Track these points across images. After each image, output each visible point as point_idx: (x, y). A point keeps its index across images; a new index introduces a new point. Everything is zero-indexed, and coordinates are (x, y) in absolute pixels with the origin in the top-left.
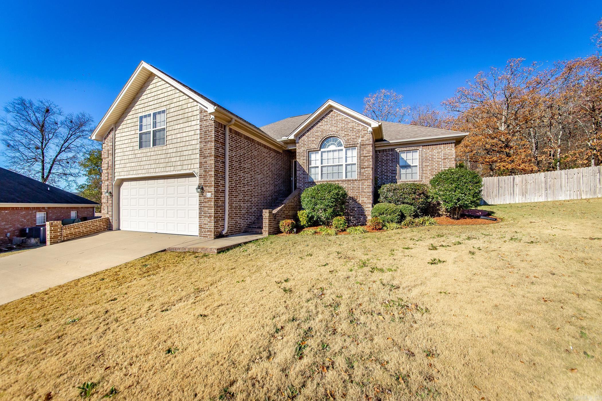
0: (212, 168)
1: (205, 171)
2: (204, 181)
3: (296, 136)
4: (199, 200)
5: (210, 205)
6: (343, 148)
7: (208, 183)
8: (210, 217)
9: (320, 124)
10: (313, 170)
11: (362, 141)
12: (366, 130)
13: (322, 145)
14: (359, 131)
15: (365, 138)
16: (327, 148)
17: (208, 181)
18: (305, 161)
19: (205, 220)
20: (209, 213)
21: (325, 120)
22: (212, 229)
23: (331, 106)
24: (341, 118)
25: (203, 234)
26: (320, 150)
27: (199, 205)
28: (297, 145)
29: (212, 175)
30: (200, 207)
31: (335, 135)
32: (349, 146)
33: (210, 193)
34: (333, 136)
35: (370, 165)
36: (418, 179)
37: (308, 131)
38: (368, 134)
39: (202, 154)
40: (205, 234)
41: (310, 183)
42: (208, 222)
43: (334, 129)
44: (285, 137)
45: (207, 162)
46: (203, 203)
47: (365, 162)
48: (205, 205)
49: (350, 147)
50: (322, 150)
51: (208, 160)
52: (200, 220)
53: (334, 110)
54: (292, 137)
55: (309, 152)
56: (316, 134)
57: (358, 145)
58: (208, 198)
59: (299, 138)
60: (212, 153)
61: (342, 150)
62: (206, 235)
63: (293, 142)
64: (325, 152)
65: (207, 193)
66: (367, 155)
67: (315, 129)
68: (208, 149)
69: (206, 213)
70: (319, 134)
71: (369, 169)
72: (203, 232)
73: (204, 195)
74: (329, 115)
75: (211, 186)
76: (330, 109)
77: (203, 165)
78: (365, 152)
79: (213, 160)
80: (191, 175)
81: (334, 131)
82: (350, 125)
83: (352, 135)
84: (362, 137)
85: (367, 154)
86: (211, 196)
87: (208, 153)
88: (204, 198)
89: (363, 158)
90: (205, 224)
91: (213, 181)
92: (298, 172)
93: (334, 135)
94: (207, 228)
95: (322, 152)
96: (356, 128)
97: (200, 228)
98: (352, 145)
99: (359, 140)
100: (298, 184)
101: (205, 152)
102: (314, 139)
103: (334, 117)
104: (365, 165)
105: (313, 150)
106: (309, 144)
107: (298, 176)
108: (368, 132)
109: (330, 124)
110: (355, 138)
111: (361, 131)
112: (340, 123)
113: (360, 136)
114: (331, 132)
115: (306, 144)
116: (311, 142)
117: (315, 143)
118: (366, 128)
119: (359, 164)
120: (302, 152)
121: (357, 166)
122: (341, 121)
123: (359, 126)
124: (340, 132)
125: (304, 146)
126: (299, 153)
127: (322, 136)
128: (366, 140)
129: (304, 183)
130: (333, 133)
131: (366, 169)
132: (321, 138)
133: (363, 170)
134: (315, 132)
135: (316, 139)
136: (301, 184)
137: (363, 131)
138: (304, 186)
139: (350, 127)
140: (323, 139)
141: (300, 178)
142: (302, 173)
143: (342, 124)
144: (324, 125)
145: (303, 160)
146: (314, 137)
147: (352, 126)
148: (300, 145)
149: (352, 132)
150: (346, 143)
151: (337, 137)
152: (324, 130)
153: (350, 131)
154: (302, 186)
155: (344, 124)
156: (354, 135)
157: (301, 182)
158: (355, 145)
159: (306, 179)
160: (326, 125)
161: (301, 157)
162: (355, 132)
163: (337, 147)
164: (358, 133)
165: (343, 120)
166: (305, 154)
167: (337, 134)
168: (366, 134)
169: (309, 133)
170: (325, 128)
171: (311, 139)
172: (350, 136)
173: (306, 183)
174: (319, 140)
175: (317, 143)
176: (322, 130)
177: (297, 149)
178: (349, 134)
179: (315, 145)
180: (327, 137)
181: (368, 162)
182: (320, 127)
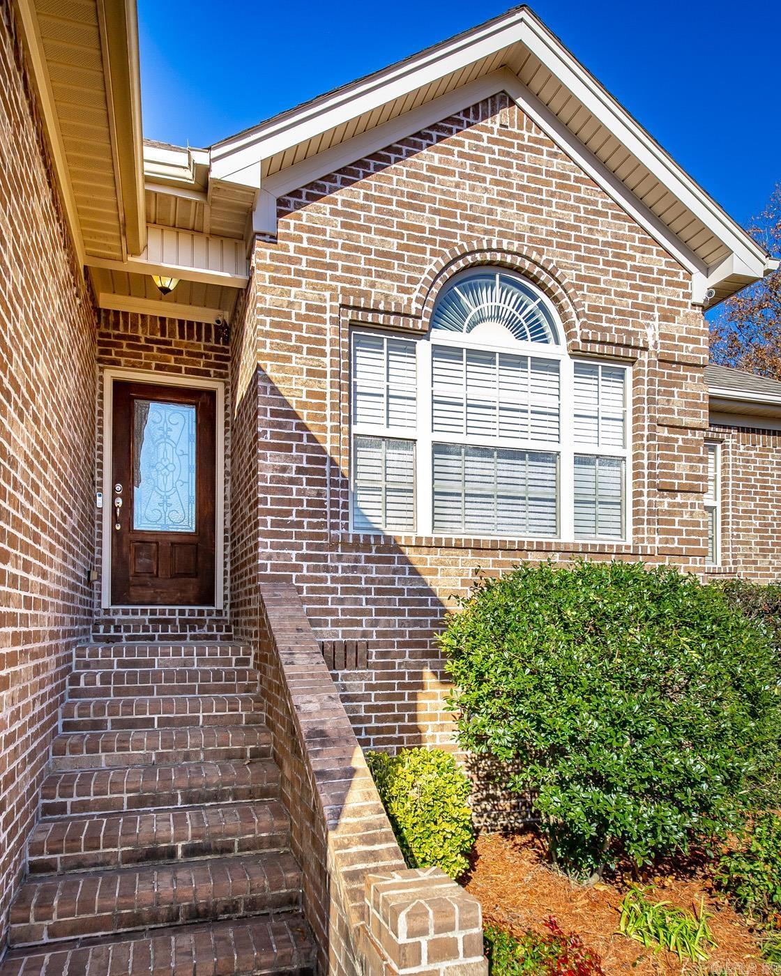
3: (265, 176)
6: (557, 350)
9: (428, 157)
10: (370, 459)
11: (662, 336)
12: (680, 285)
14: (647, 278)
15: (677, 328)
16: (470, 329)
18: (325, 386)
21: (464, 141)
23: (508, 67)
24: (557, 165)
26: (424, 334)
28: (263, 253)
31: (525, 265)
32: (597, 348)
35: (699, 479)
36: (719, 564)
37: (349, 174)
38: (689, 310)
41: (367, 547)
43: (519, 221)
44: (181, 159)
49: (601, 357)
50: (441, 336)
53: (520, 101)
55: (353, 325)
56: (409, 217)
57: (644, 357)
59: (280, 202)
61: (555, 365)
63: (239, 219)
64: (454, 352)
66: (687, 421)
67: (397, 176)
70: (427, 221)
71: (691, 498)
74: (488, 123)
76: (499, 86)
78: (677, 403)
81: (520, 238)
82: (606, 230)
83: (614, 290)
84: (664, 318)
85: (686, 413)
89: (665, 432)
92: (269, 463)
93: (518, 261)
95: (437, 351)
96: (632, 258)
98: (613, 350)
99: (650, 331)
100: (266, 548)
102: (393, 245)
103: (521, 147)
104: (677, 476)
105: (381, 319)
106: (357, 271)
107: (267, 490)
108: (688, 296)
109: (497, 183)
110: (632, 314)
111: (659, 281)
112: (553, 194)
113: (651, 308)
114: (501, 234)
115: (333, 267)
116: (369, 261)
117: (399, 278)
118: (682, 272)
119: (645, 462)
120: (307, 318)
121: (636, 476)
122: (559, 186)
123: (650, 251)
124: (553, 256)
125: (321, 276)
126: (279, 313)
127: (443, 244)
128: (682, 339)
129: (319, 547)
130: (516, 243)
131: (679, 498)
132: (443, 255)
133: (665, 502)
134: (400, 204)
135: (407, 248)
136: (292, 547)
137: (669, 283)
138: (316, 569)
139: (606, 244)
140: (454, 268)
141: (291, 502)
142: (300, 470)
143: (565, 207)
144: (462, 175)
145: (310, 373)
146: (389, 234)
147: (615, 236)
148: (290, 260)
149: (616, 275)
150: (583, 325)
151: (535, 280)
152: (457, 205)
153: (607, 263)
154: (297, 568)
155: (573, 208)
156: (622, 295)
157: (300, 536)
158: (630, 352)
159: (335, 515)
160: (469, 177)
161: (298, 350)
162: (629, 277)
163: (522, 336)
164: (642, 288)
165: (571, 188)
166: (320, 331)
167: (534, 256)
168: (680, 304)
169: (351, 194)
170: (464, 196)
171: (371, 240)
172: (603, 291)
173: (333, 547)
174: (423, 261)
175: (412, 280)
176: (446, 203)
177: (261, 278)
178: (597, 281)
179: (402, 290)
180: (478, 257)
181: (688, 459)
182: (431, 180)
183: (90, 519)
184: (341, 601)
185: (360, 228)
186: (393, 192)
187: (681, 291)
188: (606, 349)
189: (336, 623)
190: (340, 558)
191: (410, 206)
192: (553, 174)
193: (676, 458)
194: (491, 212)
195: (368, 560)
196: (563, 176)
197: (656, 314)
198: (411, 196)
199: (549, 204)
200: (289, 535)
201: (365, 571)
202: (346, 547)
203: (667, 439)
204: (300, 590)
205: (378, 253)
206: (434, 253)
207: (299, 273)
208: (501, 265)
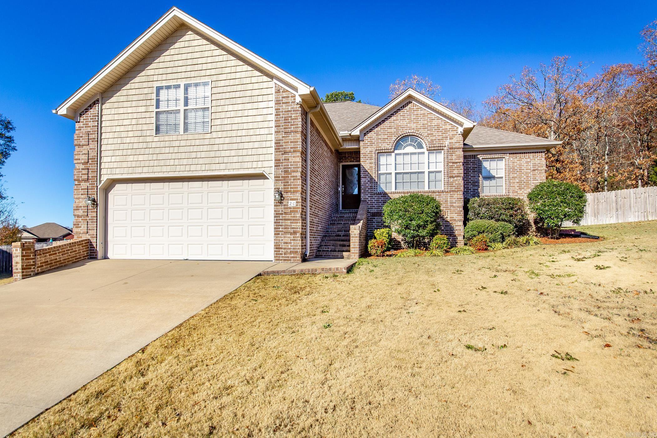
0: (298, 168)
1: (285, 172)
2: (284, 185)
3: (361, 131)
4: (275, 211)
5: (294, 217)
6: (424, 150)
7: (291, 188)
8: (295, 233)
9: (393, 118)
10: (383, 178)
11: (450, 143)
12: (455, 131)
13: (397, 146)
14: (446, 131)
15: (454, 140)
16: (403, 149)
17: (291, 185)
18: (373, 165)
19: (284, 237)
20: (293, 228)
21: (401, 113)
22: (299, 249)
23: (410, 97)
24: (422, 112)
25: (282, 257)
26: (393, 152)
27: (275, 216)
28: (361, 143)
29: (296, 176)
30: (277, 220)
31: (415, 134)
32: (432, 148)
33: (295, 201)
34: (412, 135)
35: (460, 174)
36: (504, 193)
37: (377, 126)
38: (458, 136)
39: (279, 149)
40: (285, 257)
41: (381, 194)
42: (291, 240)
43: (413, 126)
44: (347, 132)
45: (288, 160)
46: (282, 214)
47: (455, 170)
48: (284, 217)
49: (434, 150)
50: (396, 152)
51: (290, 157)
52: (276, 237)
53: (413, 102)
54: (356, 132)
55: (378, 153)
56: (389, 130)
57: (445, 148)
58: (290, 208)
59: (364, 134)
60: (297, 148)
61: (423, 153)
62: (288, 257)
63: (357, 139)
64: (400, 154)
65: (289, 201)
66: (457, 161)
67: (387, 123)
68: (291, 142)
69: (288, 228)
70: (393, 130)
71: (459, 178)
72: (282, 254)
73: (284, 203)
74: (406, 108)
75: (297, 192)
76: (410, 100)
77: (282, 163)
78: (454, 157)
79: (298, 157)
80: (261, 176)
81: (414, 129)
82: (435, 122)
83: (437, 135)
84: (450, 139)
85: (456, 159)
86: (297, 205)
87: (291, 148)
88: (284, 208)
89: (451, 164)
90: (287, 243)
91: (298, 185)
92: (363, 180)
94: (290, 249)
95: (396, 155)
96: (442, 127)
97: (276, 248)
98: (437, 148)
99: (447, 142)
101: (286, 145)
102: (386, 137)
103: (414, 111)
104: (454, 174)
105: (383, 151)
106: (379, 143)
107: (362, 185)
108: (458, 133)
109: (408, 119)
110: (442, 139)
111: (449, 131)
112: (421, 118)
113: (447, 137)
114: (409, 129)
115: (374, 143)
116: (381, 141)
117: (387, 142)
118: (455, 128)
119: (446, 171)
120: (369, 153)
121: (444, 174)
122: (423, 116)
123: (447, 125)
124: (422, 131)
125: (372, 145)
126: (364, 153)
127: (396, 134)
128: (455, 143)
129: (372, 195)
130: (412, 130)
131: (455, 179)
132: (396, 136)
133: (452, 180)
134: (387, 128)
135: (389, 136)
136: (367, 195)
137: (452, 131)
138: (371, 199)
139: (434, 126)
140: (399, 138)
141: (366, 187)
142: (368, 181)
143: (425, 120)
144: (400, 120)
145: (370, 163)
146: (385, 135)
147: (437, 123)
148: (366, 144)
149: (437, 132)
150: (429, 144)
151: (418, 137)
152: (399, 126)
153: (435, 130)
154: (368, 199)
155: (426, 120)
156: (439, 136)
157: (368, 193)
158: (441, 148)
159: (375, 189)
160: (402, 120)
161: (368, 159)
162: (441, 131)
163: (416, 149)
164: (445, 133)
165: (426, 116)
166: (372, 155)
167: (417, 132)
168: (455, 135)
169: (378, 129)
170: (401, 124)
171: (383, 137)
172: (434, 136)
173: (375, 194)
174: (392, 138)
175: (390, 142)
176: (397, 126)
177: (362, 148)
178: (433, 134)
179: (388, 145)
180: (404, 135)
181: (457, 170)
182: (394, 122)
183: (337, 192)
184: (376, 204)
185: (379, 135)
186: (386, 127)
187: (455, 132)
188: (435, 148)
189: (375, 208)
190: (376, 197)
191: (390, 128)
192: (421, 114)
193: (454, 170)
194: (407, 125)
195: (381, 196)
196: (424, 114)
197: (448, 138)
198: (390, 126)
199: (420, 120)
200: (366, 193)
201: (380, 198)
202: (377, 194)
203: (452, 166)
204: (368, 203)
205: (383, 139)
206: (394, 136)
207: (368, 146)
208: (410, 135)
